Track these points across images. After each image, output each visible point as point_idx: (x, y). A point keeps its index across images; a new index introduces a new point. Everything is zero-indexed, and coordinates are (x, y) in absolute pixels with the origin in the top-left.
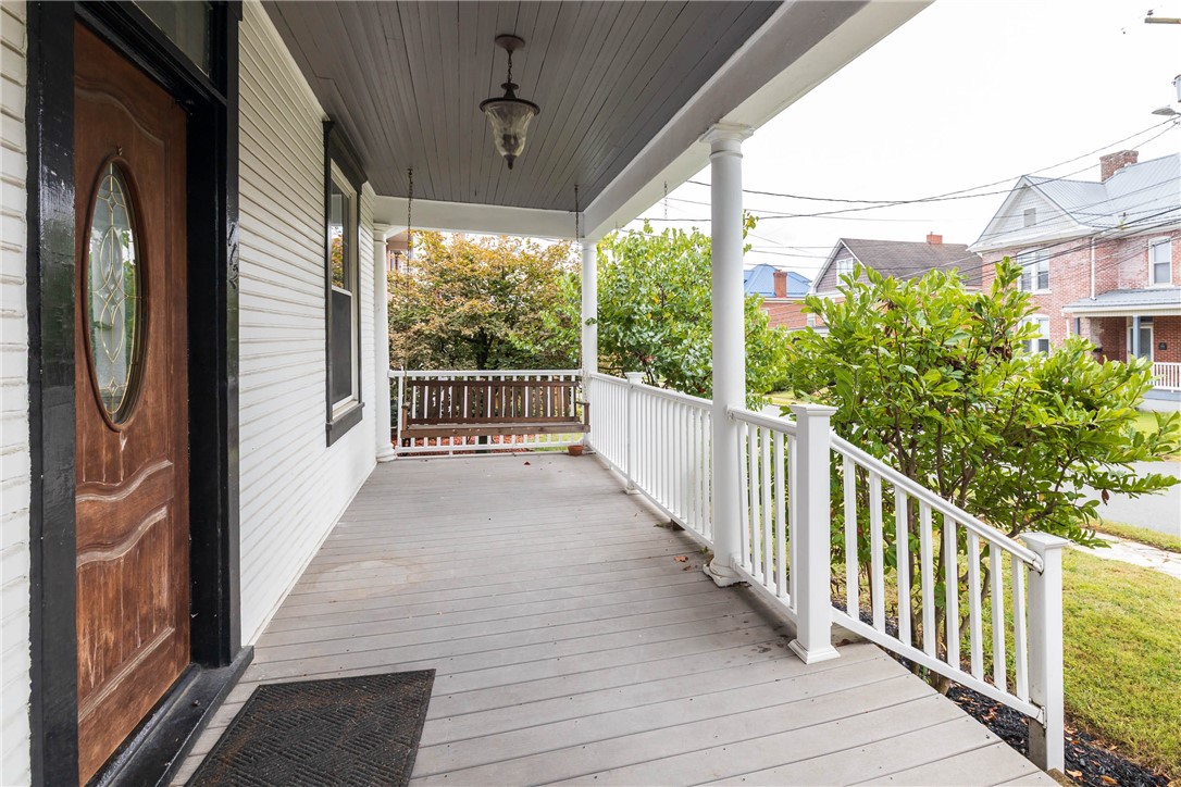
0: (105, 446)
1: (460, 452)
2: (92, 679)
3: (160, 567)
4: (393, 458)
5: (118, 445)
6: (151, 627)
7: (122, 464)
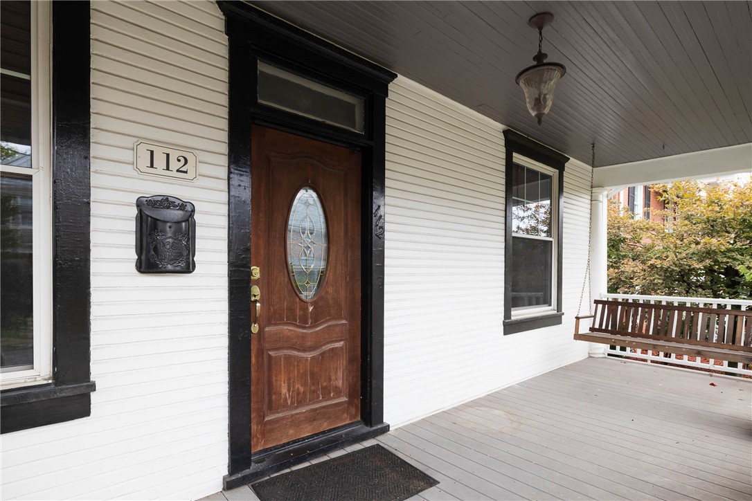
0: (298, 308)
1: (657, 362)
2: (289, 402)
3: (337, 369)
4: (601, 356)
5: (307, 309)
6: (330, 393)
7: (310, 317)
